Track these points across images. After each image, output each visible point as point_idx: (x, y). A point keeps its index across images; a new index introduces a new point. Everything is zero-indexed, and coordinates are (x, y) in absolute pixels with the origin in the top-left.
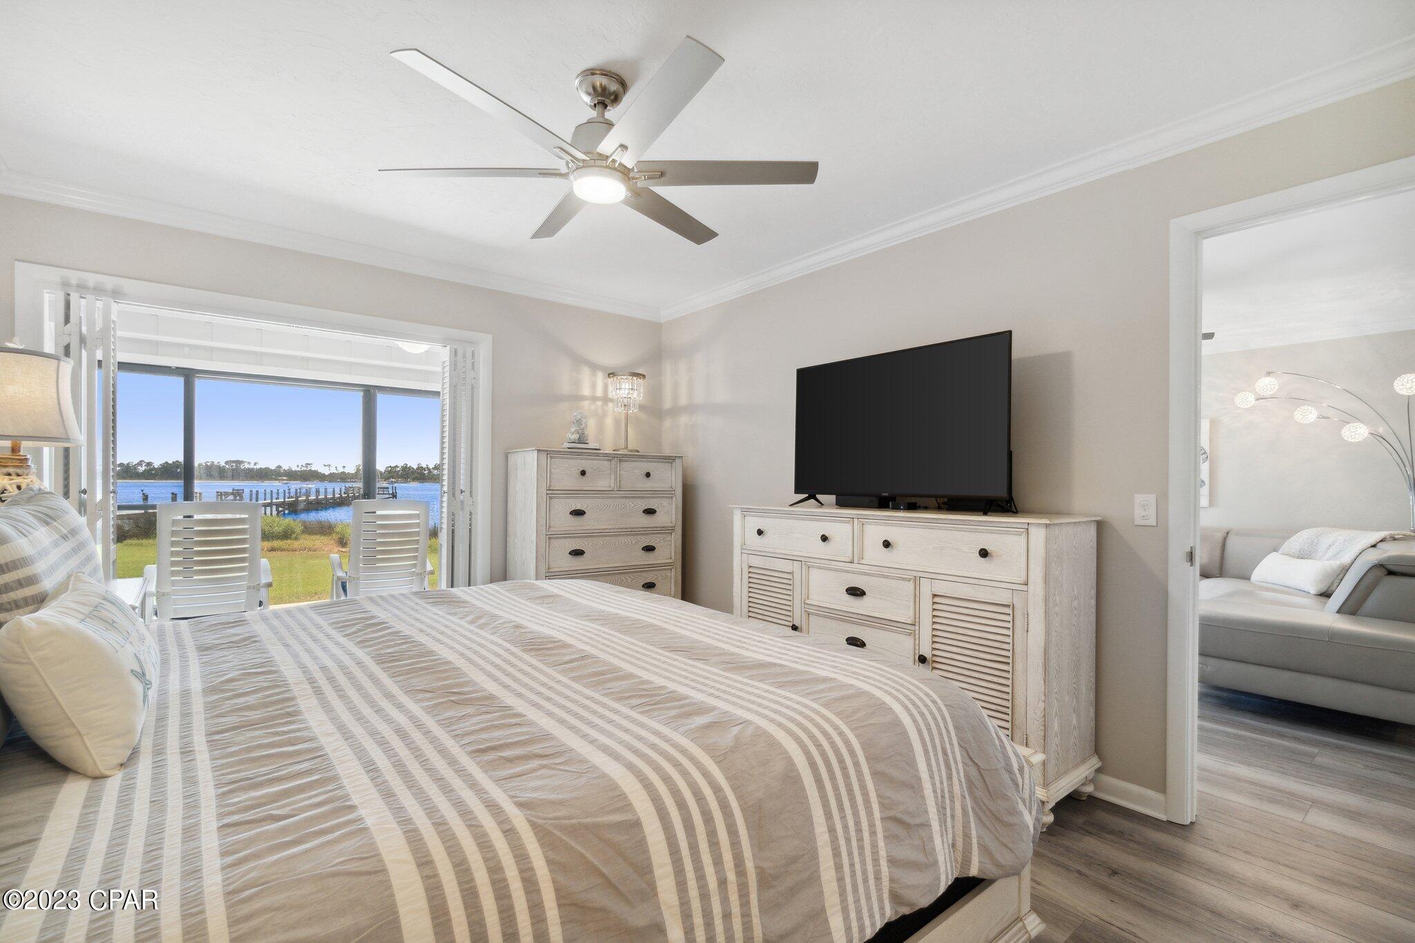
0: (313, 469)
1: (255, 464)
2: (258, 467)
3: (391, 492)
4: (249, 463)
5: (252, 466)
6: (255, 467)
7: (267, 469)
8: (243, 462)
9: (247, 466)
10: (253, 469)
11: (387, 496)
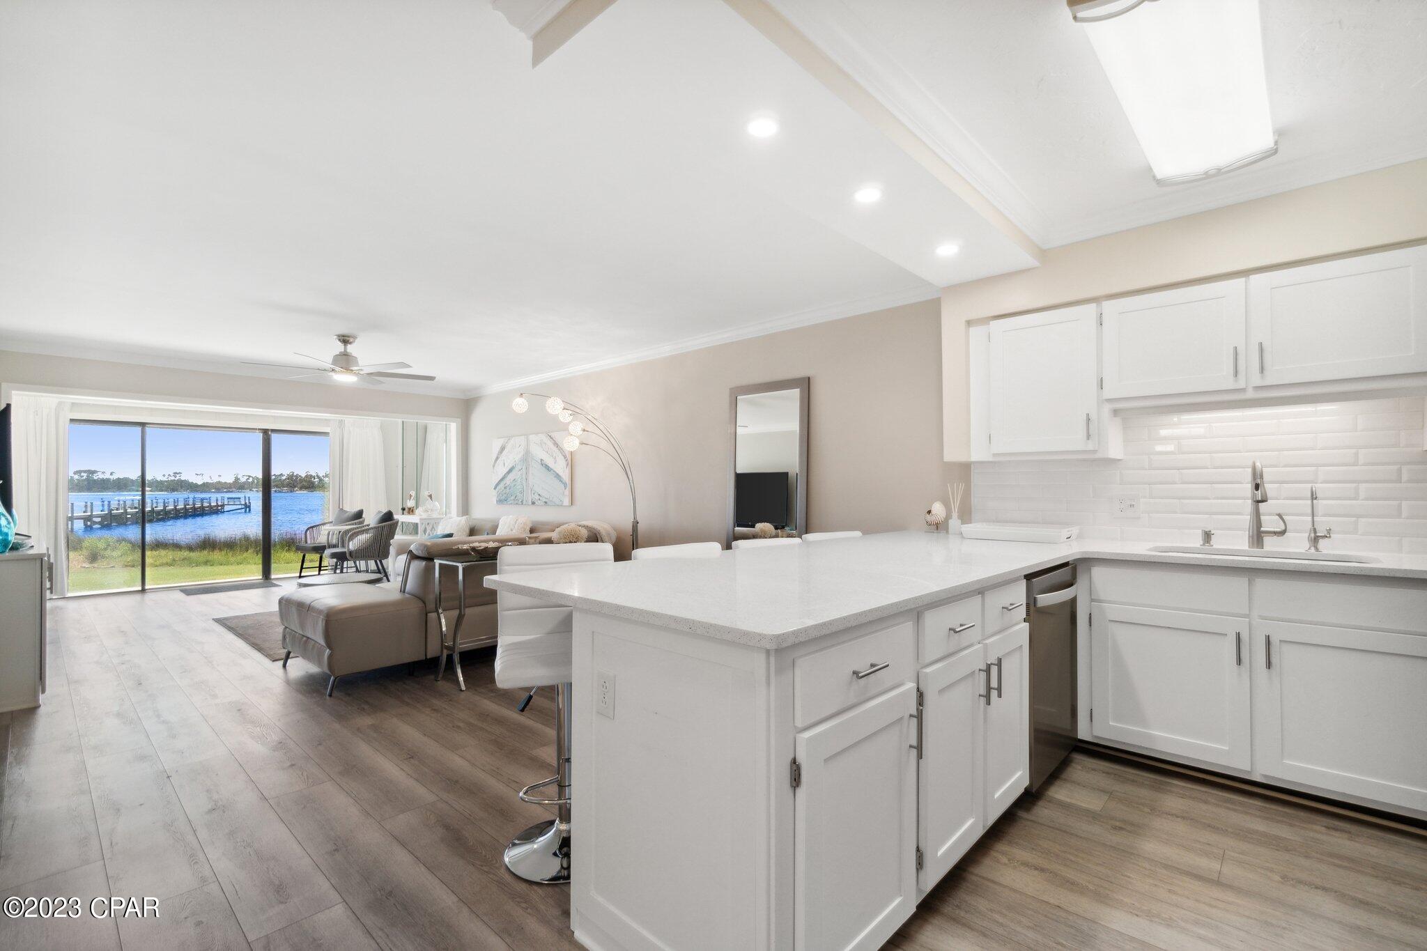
0: (183, 478)
1: (111, 474)
2: (115, 477)
3: (244, 503)
4: (103, 473)
5: (107, 476)
6: (111, 477)
7: (126, 479)
8: (94, 472)
9: (102, 476)
10: (108, 480)
11: (240, 507)
